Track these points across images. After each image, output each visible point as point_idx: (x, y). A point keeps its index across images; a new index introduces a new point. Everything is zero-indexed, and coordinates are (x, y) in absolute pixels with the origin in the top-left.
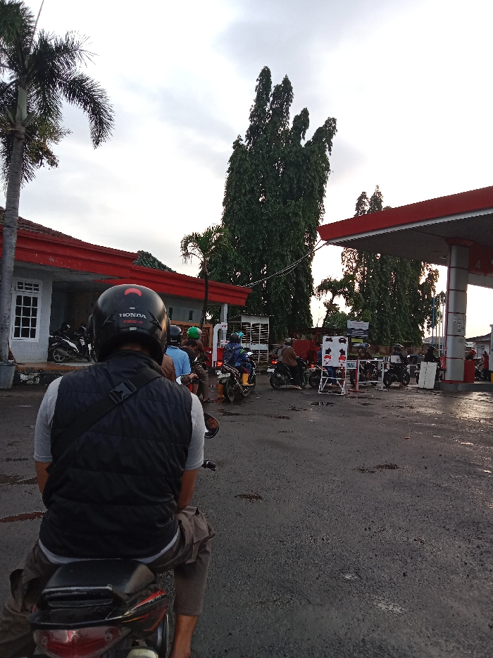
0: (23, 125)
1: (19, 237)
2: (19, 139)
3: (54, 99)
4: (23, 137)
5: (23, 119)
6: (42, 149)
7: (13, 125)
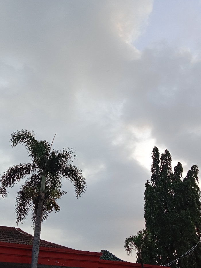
0: (43, 192)
1: (40, 251)
2: (42, 200)
3: (58, 178)
4: (43, 198)
5: (44, 190)
6: (52, 203)
7: (39, 193)
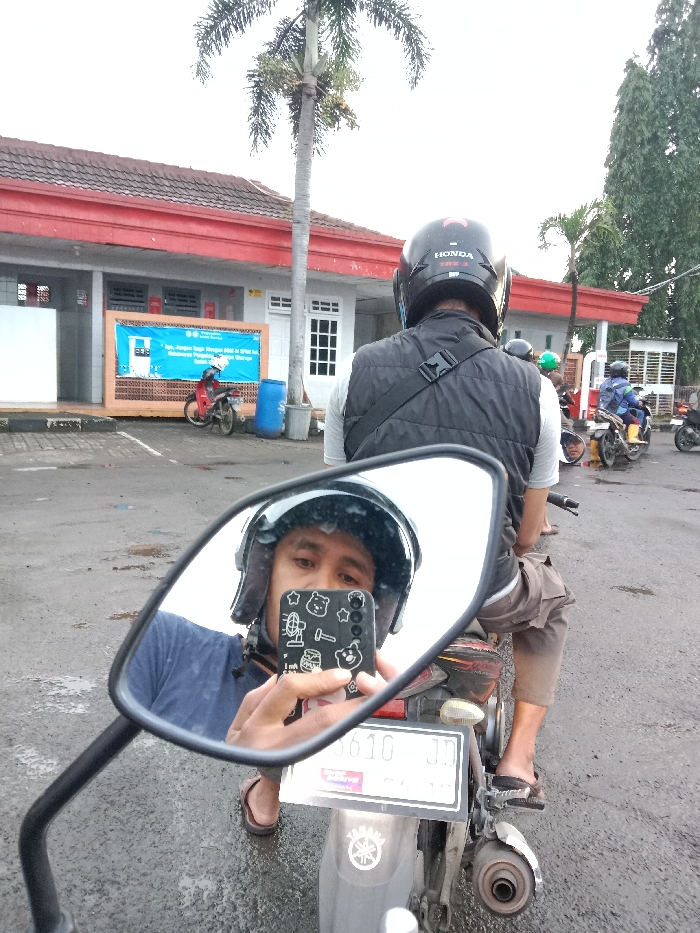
0: (313, 75)
1: (311, 236)
2: (309, 96)
4: (314, 91)
5: (314, 66)
6: (338, 106)
7: (300, 77)
